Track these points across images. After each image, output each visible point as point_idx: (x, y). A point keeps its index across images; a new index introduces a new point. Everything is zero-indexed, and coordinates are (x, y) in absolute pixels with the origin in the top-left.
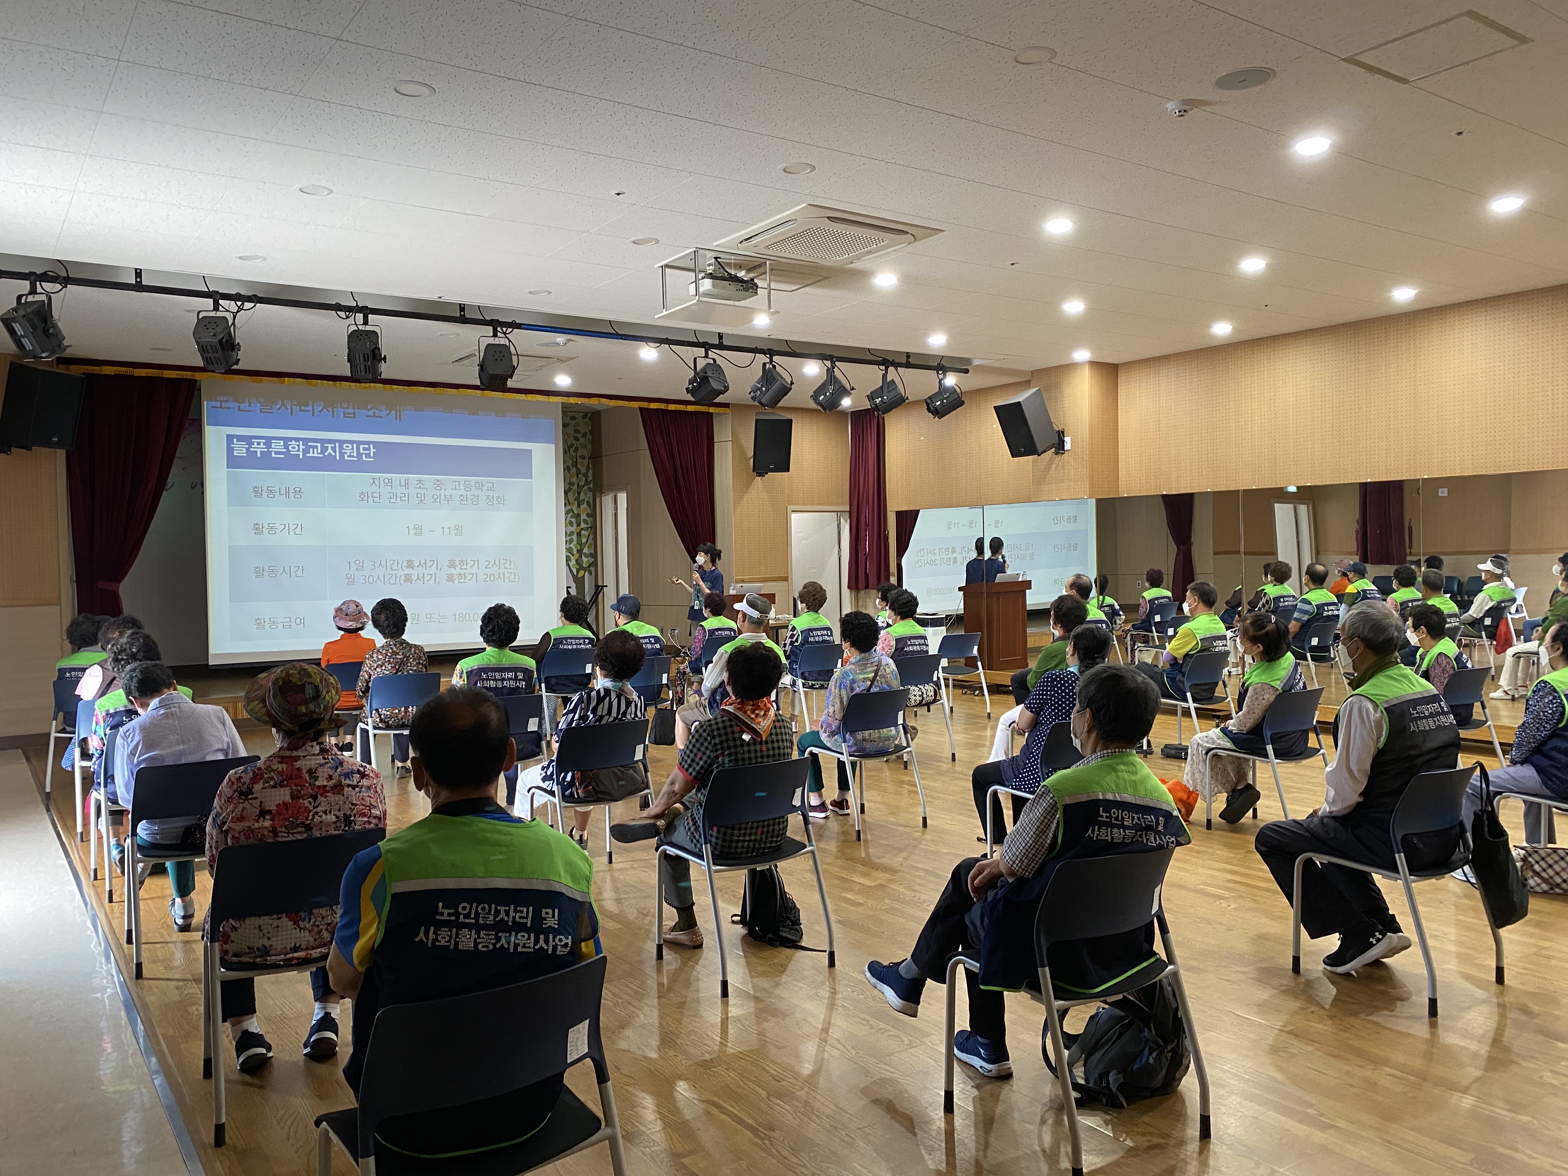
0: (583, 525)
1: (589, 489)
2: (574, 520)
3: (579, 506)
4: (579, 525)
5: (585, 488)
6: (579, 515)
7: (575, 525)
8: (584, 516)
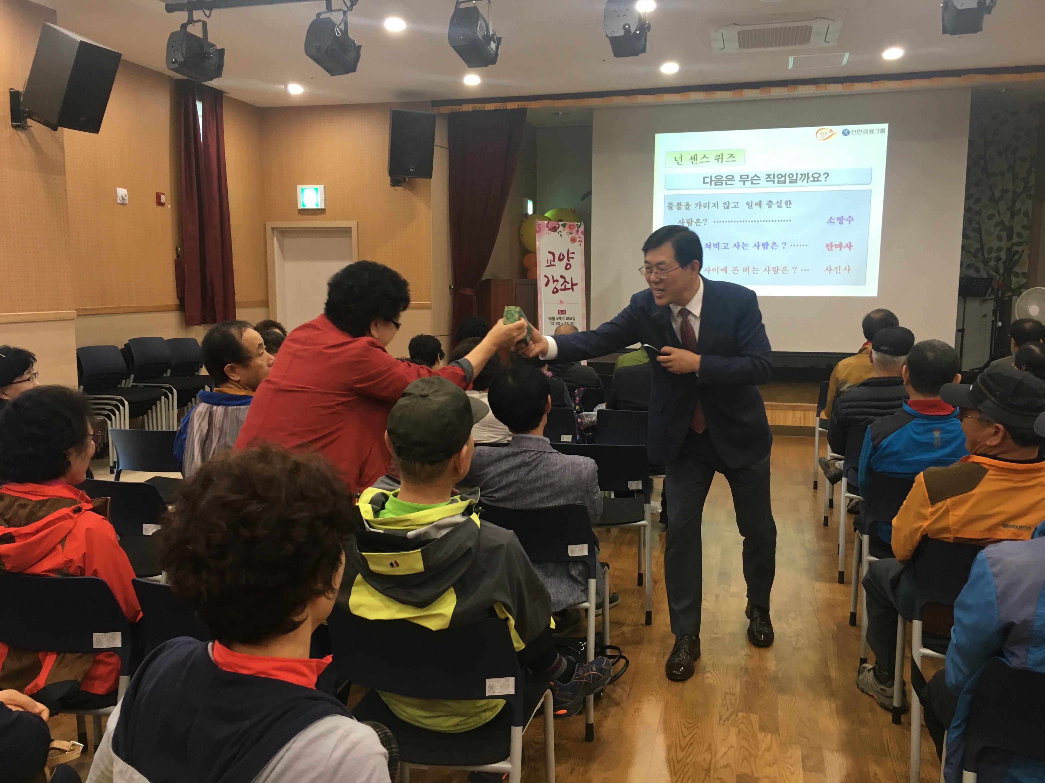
0: (1015, 239)
1: (1029, 197)
2: (1004, 234)
3: (1012, 217)
4: (1010, 238)
5: (1024, 195)
6: (1011, 229)
7: (1005, 239)
8: (1017, 229)
